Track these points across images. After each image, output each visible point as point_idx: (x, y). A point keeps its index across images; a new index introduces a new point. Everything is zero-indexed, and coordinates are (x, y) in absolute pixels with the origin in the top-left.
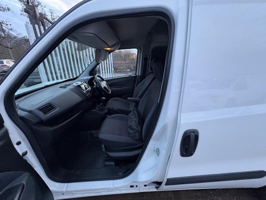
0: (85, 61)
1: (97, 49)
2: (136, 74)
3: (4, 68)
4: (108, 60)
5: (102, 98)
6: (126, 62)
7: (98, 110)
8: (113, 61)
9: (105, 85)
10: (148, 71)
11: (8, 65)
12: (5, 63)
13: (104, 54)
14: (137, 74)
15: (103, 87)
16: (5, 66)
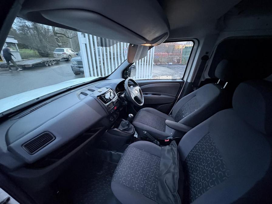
0: (124, 52)
1: (131, 45)
2: (183, 79)
3: (64, 55)
4: (146, 57)
5: (129, 115)
6: (169, 54)
7: (121, 129)
8: (155, 53)
9: (137, 92)
10: (204, 77)
11: (67, 53)
12: (65, 51)
13: (141, 50)
14: (185, 79)
15: (133, 97)
16: (65, 53)
